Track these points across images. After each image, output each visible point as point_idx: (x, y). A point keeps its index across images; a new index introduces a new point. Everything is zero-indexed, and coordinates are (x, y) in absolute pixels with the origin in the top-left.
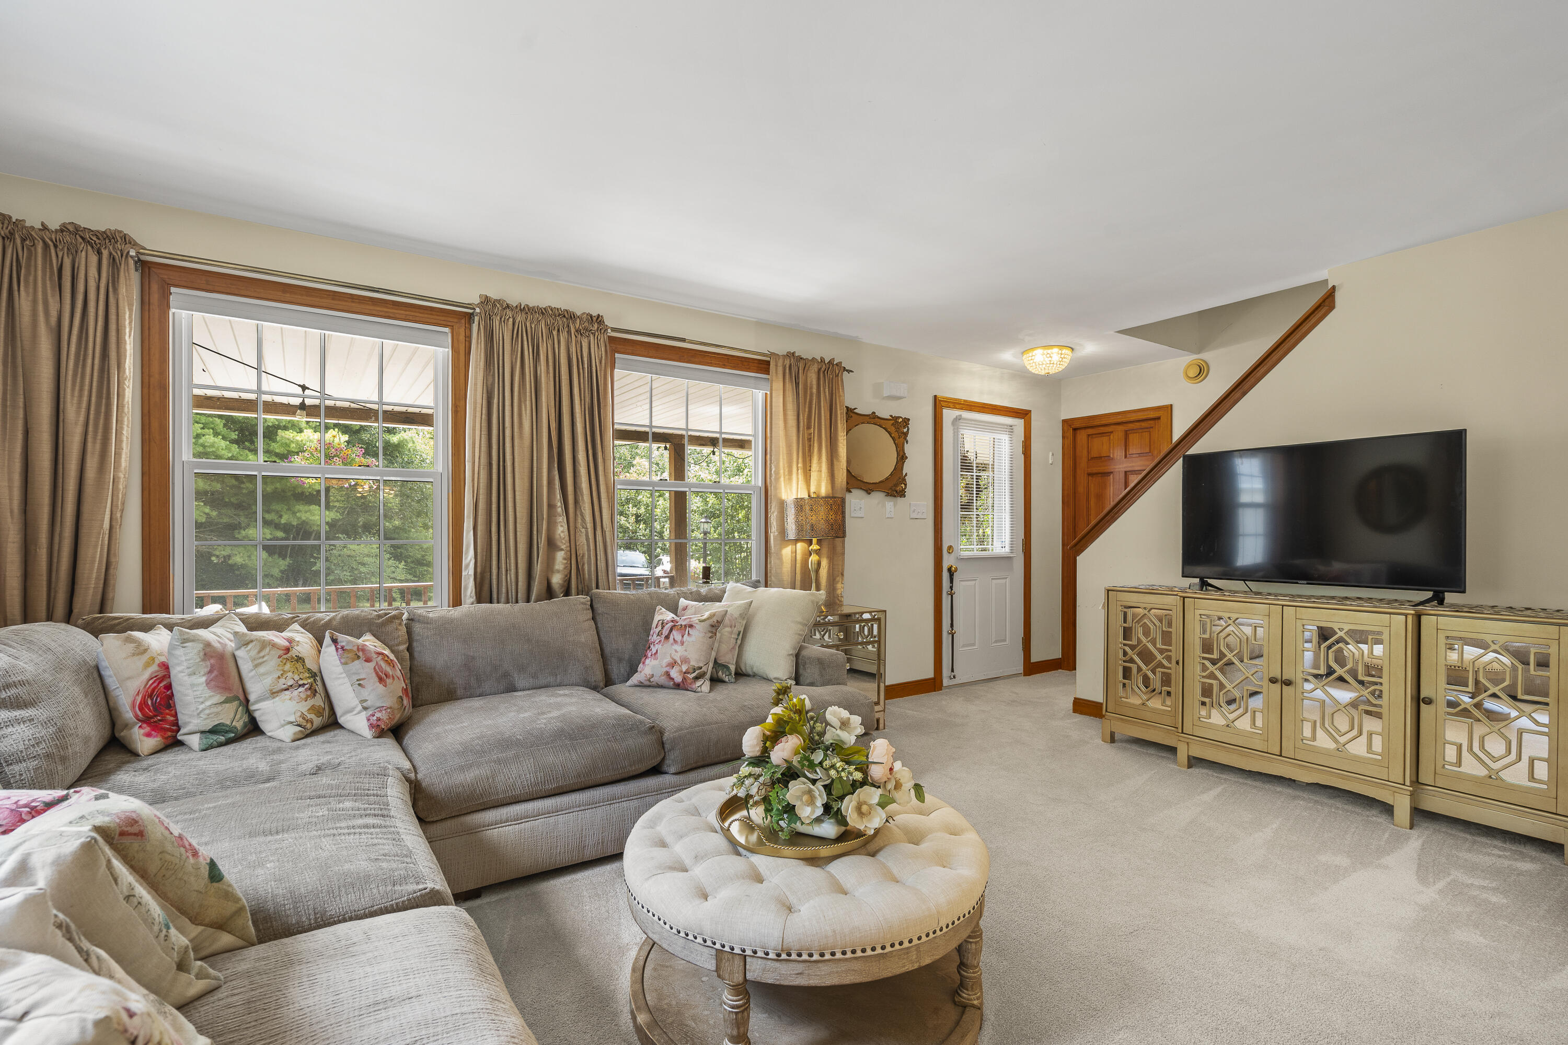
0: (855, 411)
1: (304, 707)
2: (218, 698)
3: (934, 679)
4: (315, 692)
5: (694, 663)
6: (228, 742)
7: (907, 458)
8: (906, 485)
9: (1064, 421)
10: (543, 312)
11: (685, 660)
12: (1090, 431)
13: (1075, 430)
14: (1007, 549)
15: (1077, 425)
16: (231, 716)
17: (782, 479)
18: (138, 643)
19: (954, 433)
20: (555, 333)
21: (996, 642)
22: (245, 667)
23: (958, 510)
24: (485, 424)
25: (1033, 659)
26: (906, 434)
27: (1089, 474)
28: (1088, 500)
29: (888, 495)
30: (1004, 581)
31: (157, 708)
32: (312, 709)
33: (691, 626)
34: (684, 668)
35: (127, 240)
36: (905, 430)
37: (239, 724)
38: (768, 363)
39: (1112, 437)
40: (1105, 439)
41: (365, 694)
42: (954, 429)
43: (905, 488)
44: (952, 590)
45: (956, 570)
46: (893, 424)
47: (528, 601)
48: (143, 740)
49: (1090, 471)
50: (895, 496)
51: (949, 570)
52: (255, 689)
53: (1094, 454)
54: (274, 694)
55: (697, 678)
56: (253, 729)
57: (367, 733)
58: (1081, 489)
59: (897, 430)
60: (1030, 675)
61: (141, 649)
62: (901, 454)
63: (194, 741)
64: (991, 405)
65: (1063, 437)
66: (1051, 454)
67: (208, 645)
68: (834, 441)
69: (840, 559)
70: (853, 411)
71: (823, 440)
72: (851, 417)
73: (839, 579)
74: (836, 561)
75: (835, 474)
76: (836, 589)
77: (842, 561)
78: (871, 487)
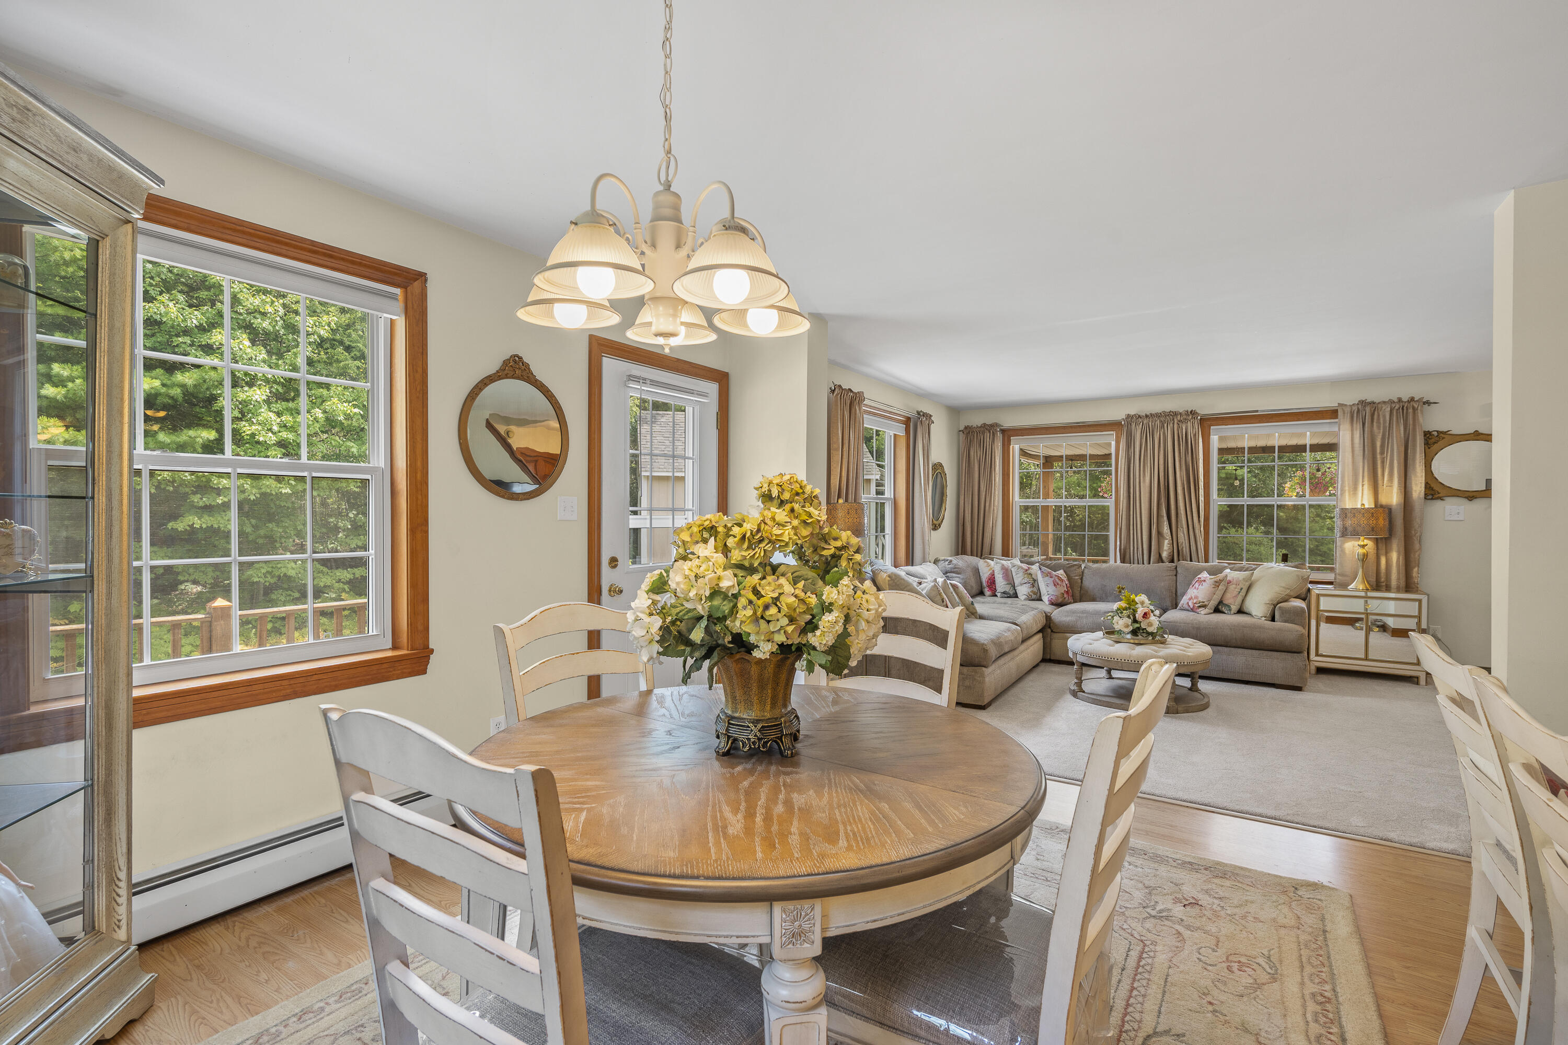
0: (1449, 433)
1: (1029, 590)
2: (1005, 583)
4: (1034, 586)
5: (1200, 599)
6: (1008, 597)
10: (1158, 415)
11: (1196, 597)
16: (1008, 588)
17: (1347, 494)
18: (988, 563)
20: (1166, 425)
22: (1014, 574)
24: (1126, 477)
31: (991, 583)
32: (1032, 591)
33: (1204, 581)
34: (1195, 601)
35: (997, 425)
37: (1011, 593)
38: (1336, 411)
41: (1049, 589)
47: (1149, 563)
48: (987, 592)
52: (1017, 582)
54: (1021, 584)
55: (1200, 607)
56: (1016, 596)
57: (1047, 603)
61: (989, 565)
63: (999, 595)
67: (1003, 565)
68: (1410, 461)
69: (1417, 554)
70: (1445, 433)
71: (1395, 462)
72: (1443, 438)
73: (1416, 569)
74: (1412, 555)
75: (1411, 487)
76: (1412, 577)
77: (1419, 556)
78: (1471, 494)
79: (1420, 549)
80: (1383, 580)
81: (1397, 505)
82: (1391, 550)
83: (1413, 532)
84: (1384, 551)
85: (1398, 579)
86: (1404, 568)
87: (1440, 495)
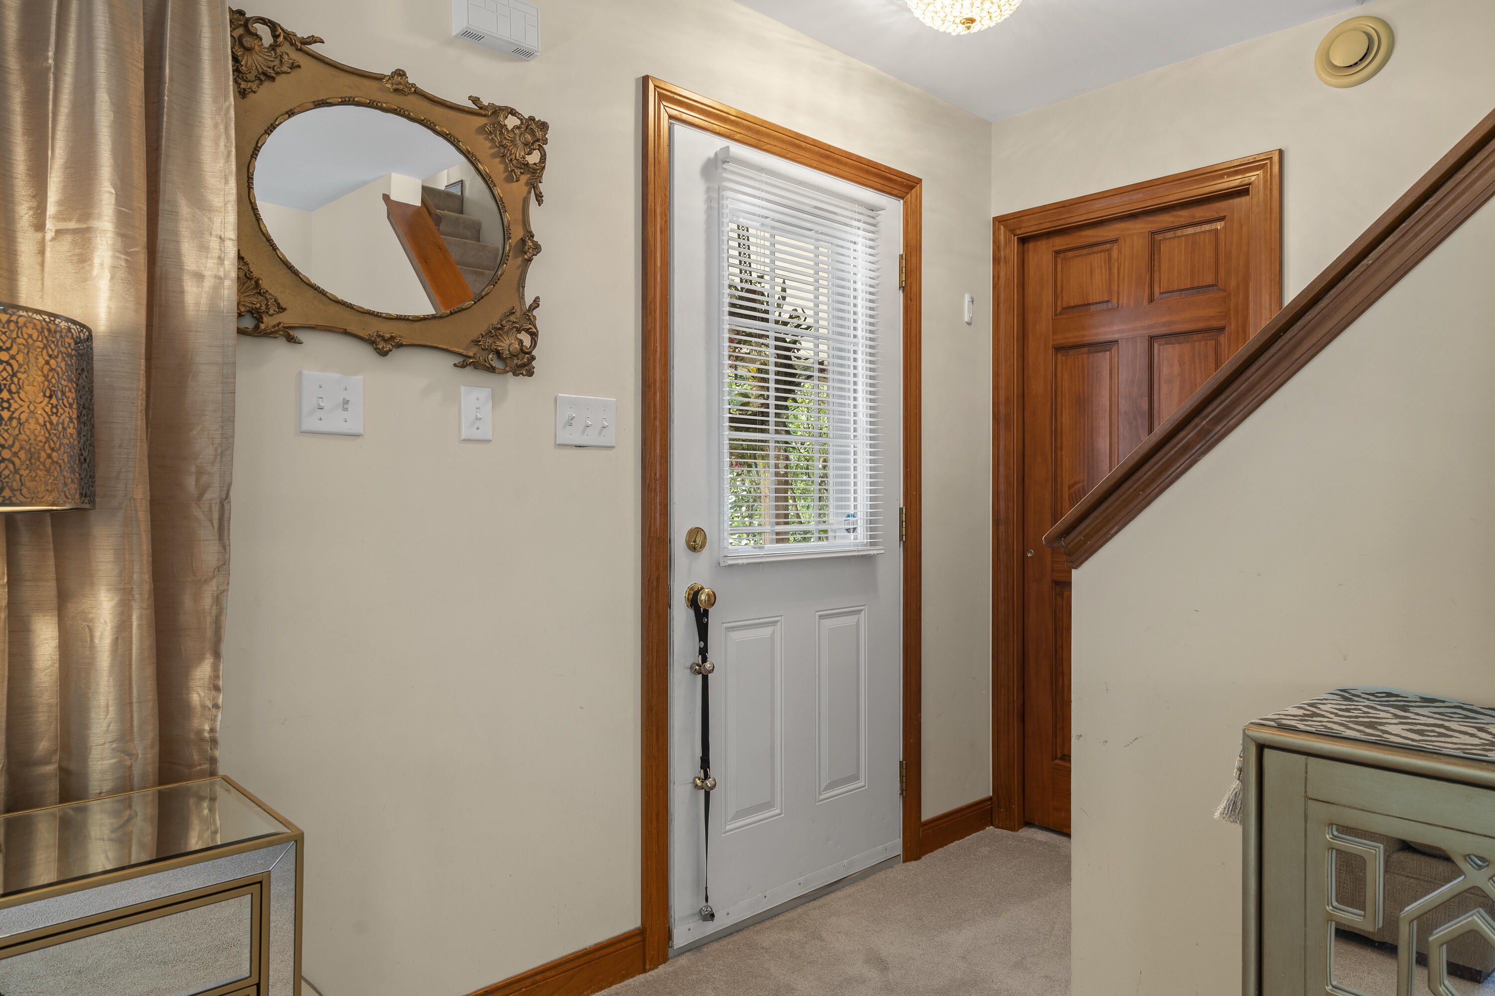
0: (315, 48)
3: (641, 933)
7: (537, 248)
8: (534, 335)
9: (999, 221)
12: (1060, 242)
13: (1024, 240)
14: (862, 535)
15: (1029, 227)
19: (709, 200)
21: (832, 785)
23: (720, 426)
25: (930, 810)
26: (535, 173)
27: (1058, 349)
28: (1055, 414)
29: (466, 363)
30: (851, 620)
36: (534, 158)
39: (1115, 254)
40: (1098, 260)
42: (708, 190)
43: (534, 343)
44: (704, 660)
45: (712, 599)
46: (482, 130)
49: (1060, 340)
50: (492, 370)
51: (693, 601)
53: (1072, 297)
58: (1038, 387)
59: (503, 152)
60: (918, 858)
62: (517, 233)
64: (816, 143)
65: (996, 260)
66: (967, 298)
68: (169, 122)
69: (209, 591)
70: (302, 45)
71: (103, 100)
72: (295, 66)
73: (203, 671)
74: (187, 602)
75: (178, 253)
76: (186, 709)
77: (218, 600)
78: (387, 329)
79: (223, 566)
80: (43, 745)
81: (114, 335)
82: (88, 578)
83: (191, 482)
84: (50, 589)
85: (125, 736)
86: (150, 671)
87: (286, 319)
